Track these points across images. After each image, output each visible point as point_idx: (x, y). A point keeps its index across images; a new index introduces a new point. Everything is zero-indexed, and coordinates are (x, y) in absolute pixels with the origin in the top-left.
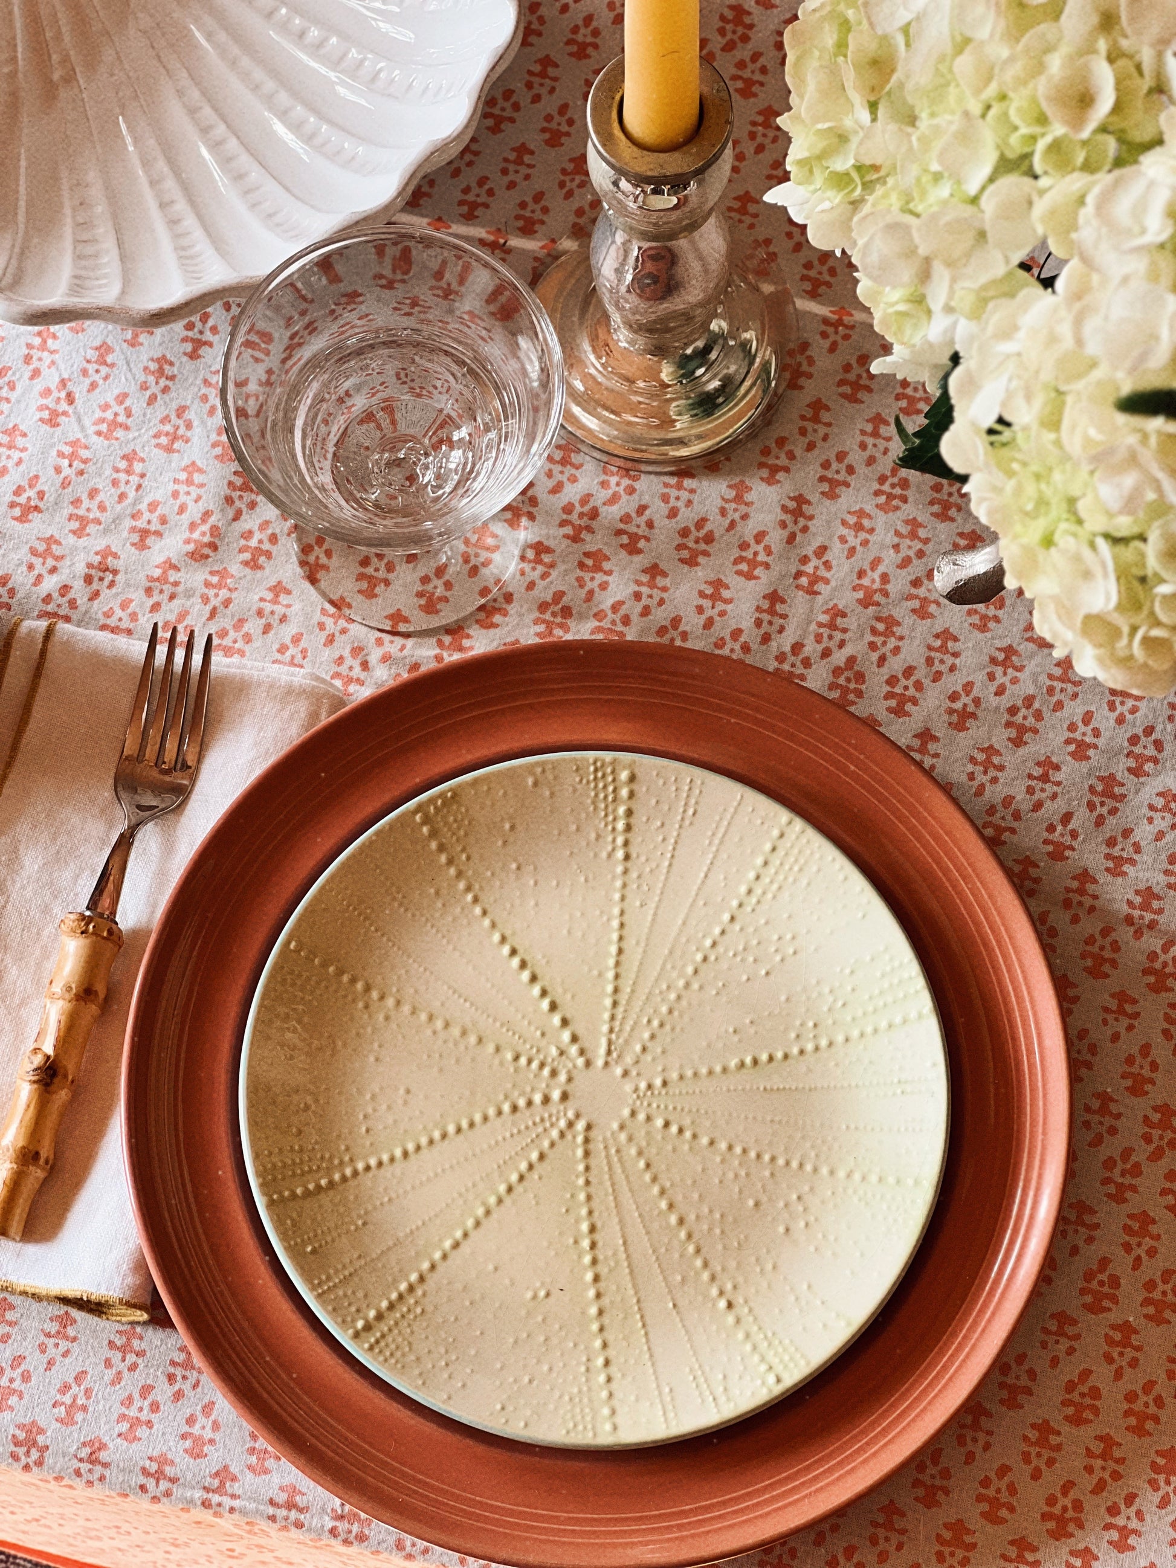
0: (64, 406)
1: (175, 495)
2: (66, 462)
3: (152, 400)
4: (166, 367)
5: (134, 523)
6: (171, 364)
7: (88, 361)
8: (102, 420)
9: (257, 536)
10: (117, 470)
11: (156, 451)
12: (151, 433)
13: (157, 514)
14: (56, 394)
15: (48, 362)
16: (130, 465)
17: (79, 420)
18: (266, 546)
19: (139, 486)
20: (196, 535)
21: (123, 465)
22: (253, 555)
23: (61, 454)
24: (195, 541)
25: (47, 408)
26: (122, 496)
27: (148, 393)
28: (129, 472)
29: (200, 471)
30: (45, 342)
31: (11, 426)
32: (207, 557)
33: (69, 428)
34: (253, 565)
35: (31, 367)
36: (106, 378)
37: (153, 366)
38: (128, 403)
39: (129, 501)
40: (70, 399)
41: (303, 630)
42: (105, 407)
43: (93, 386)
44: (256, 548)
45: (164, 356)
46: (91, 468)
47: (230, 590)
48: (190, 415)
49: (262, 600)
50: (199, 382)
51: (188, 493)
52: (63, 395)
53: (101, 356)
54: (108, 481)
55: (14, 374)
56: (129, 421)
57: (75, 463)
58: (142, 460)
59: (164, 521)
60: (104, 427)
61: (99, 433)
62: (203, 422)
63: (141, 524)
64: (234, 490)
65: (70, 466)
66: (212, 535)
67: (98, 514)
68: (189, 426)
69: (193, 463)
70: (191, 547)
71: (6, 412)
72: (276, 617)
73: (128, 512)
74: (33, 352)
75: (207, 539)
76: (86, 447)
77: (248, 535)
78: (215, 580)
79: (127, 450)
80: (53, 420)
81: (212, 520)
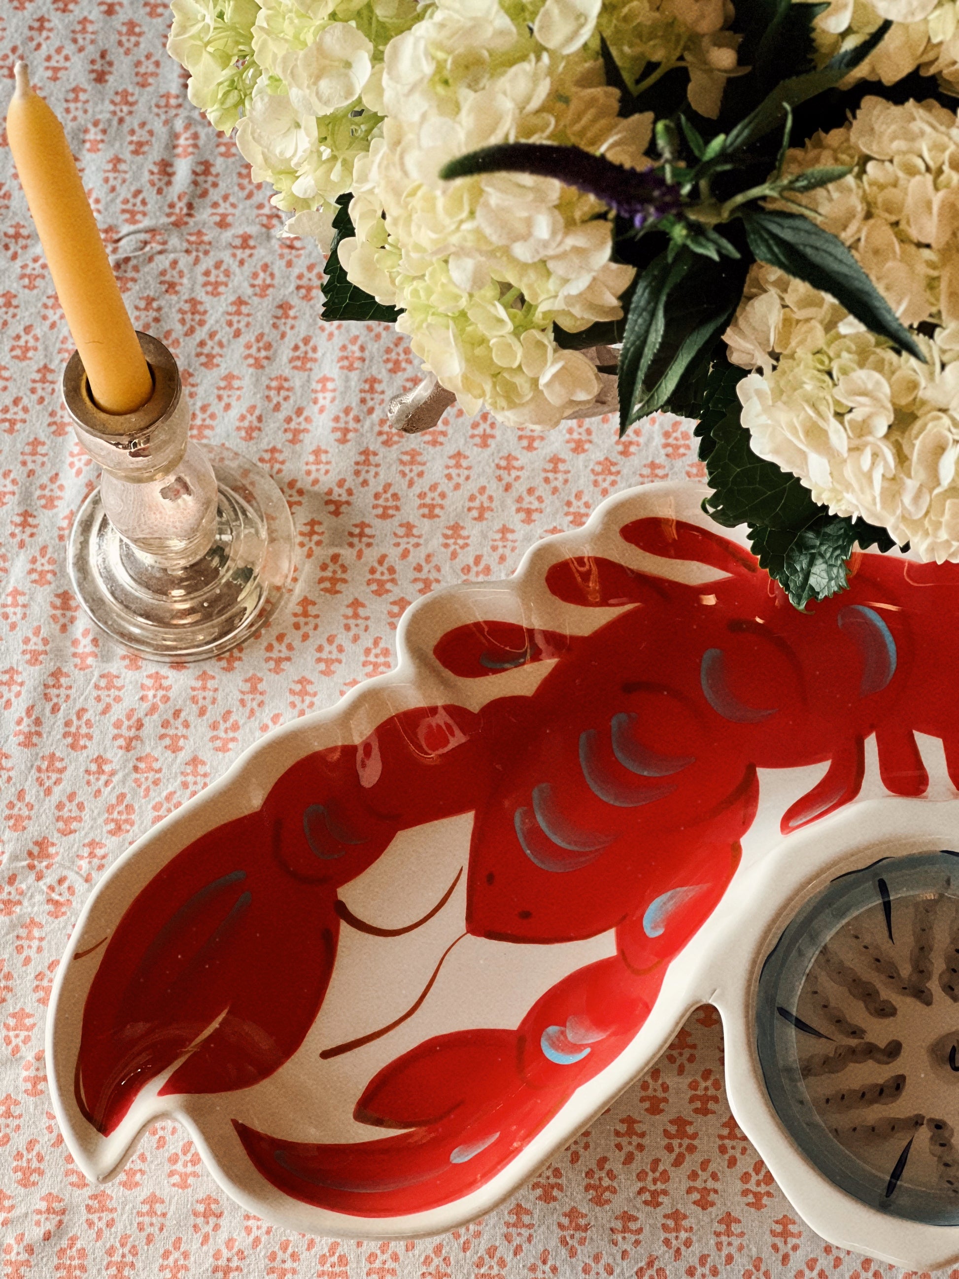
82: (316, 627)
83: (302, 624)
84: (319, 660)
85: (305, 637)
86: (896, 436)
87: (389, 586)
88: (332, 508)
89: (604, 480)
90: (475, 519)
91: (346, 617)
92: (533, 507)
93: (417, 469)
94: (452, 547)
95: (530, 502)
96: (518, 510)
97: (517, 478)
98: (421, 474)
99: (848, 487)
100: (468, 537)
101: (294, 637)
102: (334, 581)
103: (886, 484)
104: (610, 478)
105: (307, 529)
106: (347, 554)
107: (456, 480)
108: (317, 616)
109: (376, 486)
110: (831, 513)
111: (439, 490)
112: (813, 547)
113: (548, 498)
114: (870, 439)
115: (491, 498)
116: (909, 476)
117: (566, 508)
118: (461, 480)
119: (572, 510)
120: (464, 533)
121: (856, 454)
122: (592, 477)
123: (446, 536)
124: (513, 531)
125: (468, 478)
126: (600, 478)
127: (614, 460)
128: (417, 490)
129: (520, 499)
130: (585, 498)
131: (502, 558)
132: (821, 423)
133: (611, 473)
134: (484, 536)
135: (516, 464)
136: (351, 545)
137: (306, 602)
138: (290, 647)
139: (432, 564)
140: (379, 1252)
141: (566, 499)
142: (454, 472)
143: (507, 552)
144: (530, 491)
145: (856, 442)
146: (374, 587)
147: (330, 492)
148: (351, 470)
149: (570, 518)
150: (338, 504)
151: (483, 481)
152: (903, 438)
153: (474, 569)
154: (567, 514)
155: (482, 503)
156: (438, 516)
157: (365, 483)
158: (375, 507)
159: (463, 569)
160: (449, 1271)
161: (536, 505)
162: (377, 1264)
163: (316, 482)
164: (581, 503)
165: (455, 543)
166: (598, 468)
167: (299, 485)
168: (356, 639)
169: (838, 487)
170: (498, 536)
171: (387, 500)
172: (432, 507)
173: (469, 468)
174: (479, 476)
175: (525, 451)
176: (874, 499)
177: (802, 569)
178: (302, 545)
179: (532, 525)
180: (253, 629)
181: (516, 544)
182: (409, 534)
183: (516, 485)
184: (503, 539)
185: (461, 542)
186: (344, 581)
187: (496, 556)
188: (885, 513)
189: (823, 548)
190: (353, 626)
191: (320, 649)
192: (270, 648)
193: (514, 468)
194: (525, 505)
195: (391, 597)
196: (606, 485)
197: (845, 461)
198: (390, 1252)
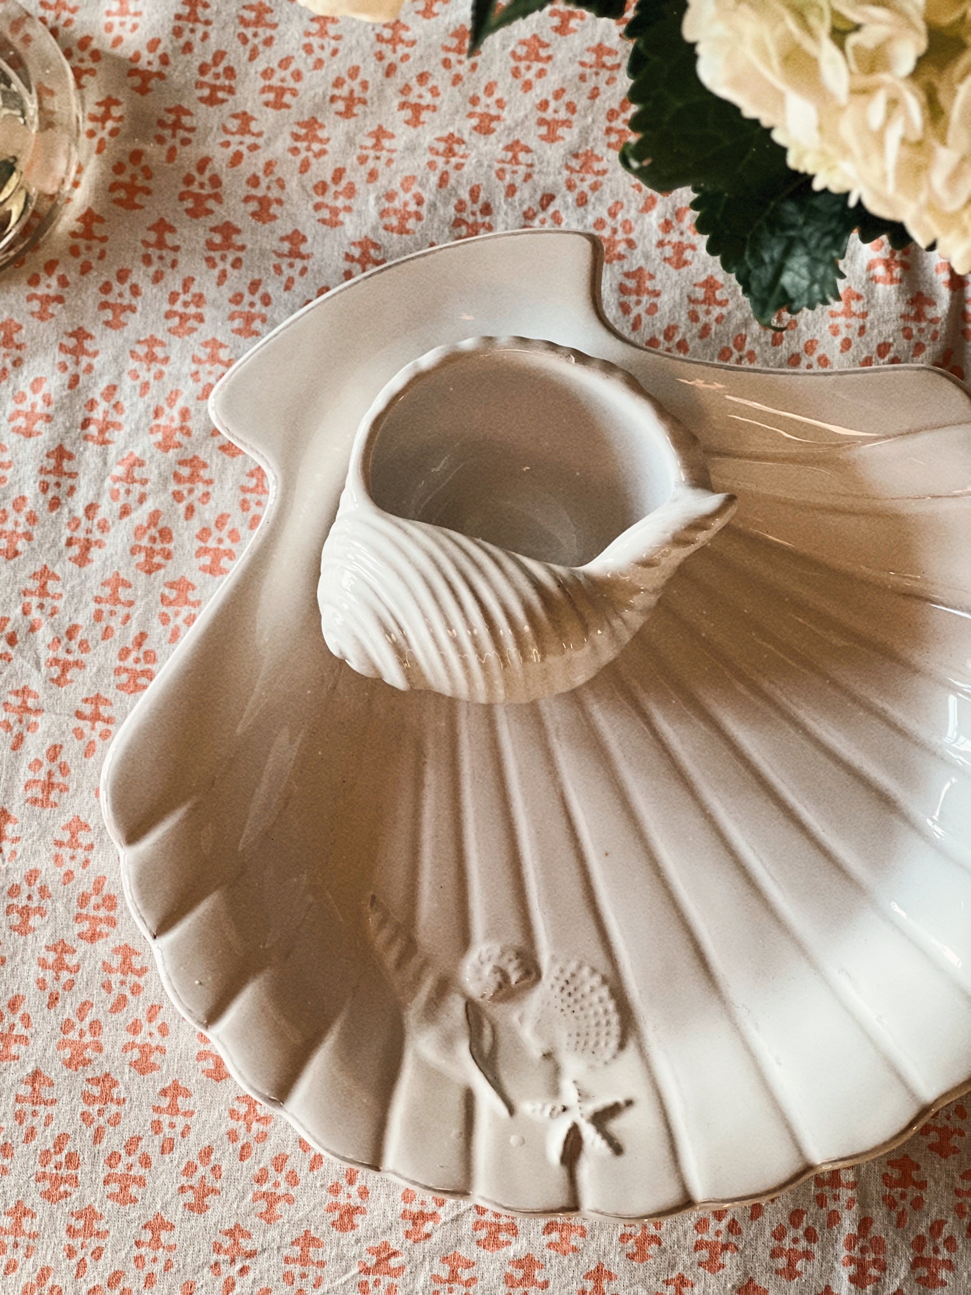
82: (102, 256)
83: (82, 248)
84: (104, 305)
85: (86, 269)
86: (930, 73)
87: (211, 204)
88: (137, 81)
89: (528, 68)
90: (339, 113)
91: (146, 244)
92: (424, 102)
93: (264, 33)
94: (304, 154)
95: (421, 94)
96: (403, 106)
97: (405, 58)
98: (268, 42)
99: (846, 151)
100: (328, 140)
101: (70, 269)
102: (132, 189)
103: (907, 153)
104: (537, 66)
105: (99, 111)
106: (154, 152)
107: (318, 53)
108: (104, 239)
109: (202, 54)
110: (817, 185)
111: (293, 67)
112: (793, 226)
113: (448, 92)
114: (885, 77)
115: (365, 85)
116: (943, 141)
117: (469, 106)
118: (325, 55)
119: (479, 109)
120: (322, 134)
121: (862, 99)
122: (513, 63)
123: (296, 137)
124: (392, 136)
125: (335, 52)
126: (522, 65)
127: (546, 40)
128: (260, 64)
129: (406, 90)
130: (497, 95)
131: (373, 175)
132: (808, 44)
133: (538, 59)
134: (350, 140)
135: (406, 35)
136: (160, 140)
137: (89, 218)
138: (63, 282)
139: (273, 178)
140: (123, 1152)
141: (471, 94)
142: (315, 41)
143: (381, 166)
144: (422, 78)
145: (863, 81)
146: (189, 204)
147: (137, 57)
148: (169, 26)
149: (474, 122)
150: (146, 76)
151: (356, 60)
152: (941, 80)
153: (333, 188)
154: (471, 115)
155: (352, 92)
156: (288, 106)
157: (188, 48)
158: (200, 85)
159: (316, 187)
160: (218, 1185)
161: (428, 99)
162: (120, 1169)
163: (118, 41)
164: (491, 101)
165: (308, 149)
166: (522, 51)
167: (94, 45)
168: (157, 278)
169: (831, 150)
170: (370, 142)
171: (217, 76)
172: (280, 92)
173: (337, 38)
174: (351, 50)
175: (420, 17)
176: (884, 176)
177: (772, 260)
178: (91, 134)
179: (420, 128)
180: (12, 253)
181: (394, 156)
182: (244, 130)
183: (402, 67)
184: (377, 146)
185: (316, 147)
186: (148, 192)
187: (364, 171)
188: (900, 198)
189: (808, 231)
190: (155, 259)
191: (106, 288)
192: (34, 281)
193: (402, 41)
194: (413, 99)
195: (212, 221)
196: (530, 75)
197: (841, 110)
198: (139, 1153)
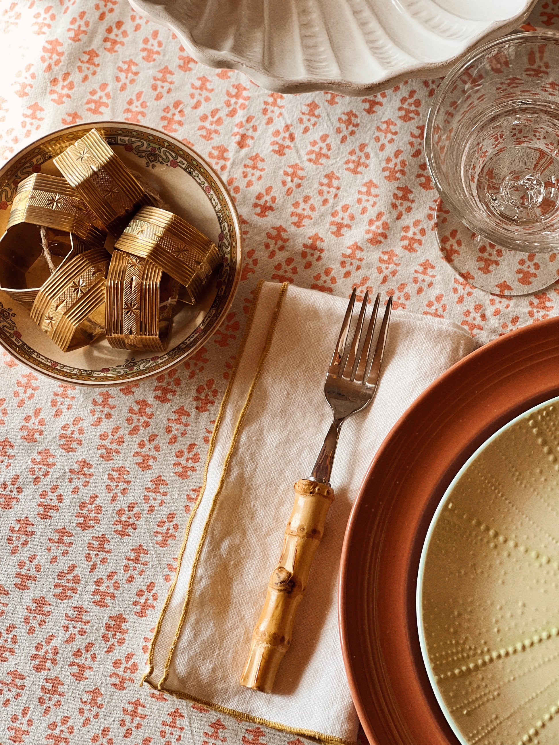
0: (287, 142)
1: (359, 201)
2: (289, 179)
3: (344, 140)
4: (353, 118)
5: (333, 219)
6: (356, 116)
7: (303, 114)
8: (312, 152)
9: (412, 230)
10: (322, 184)
11: (347, 172)
12: (343, 161)
13: (347, 213)
14: (282, 135)
15: (278, 113)
16: (331, 181)
17: (297, 152)
18: (418, 237)
19: (336, 196)
20: (373, 228)
21: (325, 181)
22: (410, 242)
23: (286, 174)
24: (373, 232)
25: (277, 143)
26: (325, 201)
27: (341, 135)
28: (329, 185)
29: (376, 186)
30: (275, 100)
31: (254, 154)
32: (381, 242)
33: (291, 157)
34: (410, 248)
35: (267, 117)
36: (314, 125)
37: (345, 118)
38: (328, 141)
39: (329, 205)
40: (292, 138)
41: (443, 293)
42: (314, 143)
43: (306, 130)
44: (412, 238)
45: (351, 111)
46: (305, 182)
47: (396, 264)
48: (368, 150)
49: (416, 272)
50: (373, 128)
51: (368, 201)
52: (287, 135)
53: (311, 110)
54: (316, 191)
55: (256, 121)
56: (329, 153)
57: (295, 179)
58: (338, 178)
59: (352, 218)
60: (313, 156)
61: (310, 160)
62: (376, 155)
63: (338, 219)
64: (397, 199)
65: (292, 181)
66: (384, 228)
67: (310, 213)
68: (367, 156)
69: (371, 181)
70: (370, 236)
71: (251, 146)
72: (426, 283)
73: (330, 211)
74: (268, 107)
75: (380, 231)
76: (302, 169)
77: (406, 229)
78: (386, 257)
79: (328, 172)
80: (280, 152)
81: (384, 218)
